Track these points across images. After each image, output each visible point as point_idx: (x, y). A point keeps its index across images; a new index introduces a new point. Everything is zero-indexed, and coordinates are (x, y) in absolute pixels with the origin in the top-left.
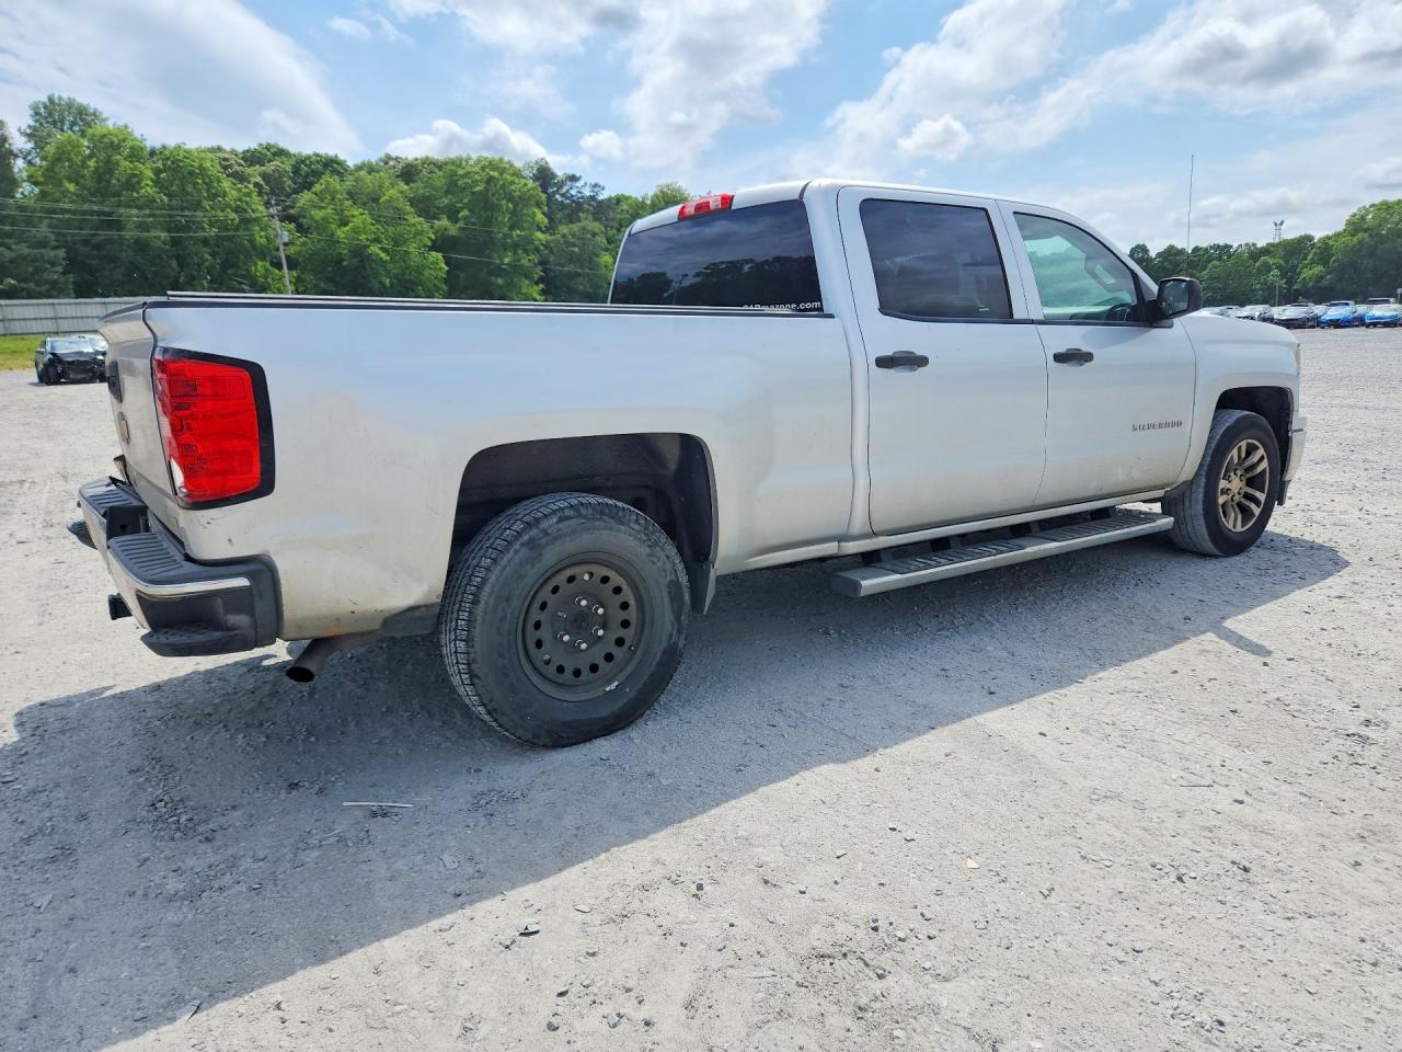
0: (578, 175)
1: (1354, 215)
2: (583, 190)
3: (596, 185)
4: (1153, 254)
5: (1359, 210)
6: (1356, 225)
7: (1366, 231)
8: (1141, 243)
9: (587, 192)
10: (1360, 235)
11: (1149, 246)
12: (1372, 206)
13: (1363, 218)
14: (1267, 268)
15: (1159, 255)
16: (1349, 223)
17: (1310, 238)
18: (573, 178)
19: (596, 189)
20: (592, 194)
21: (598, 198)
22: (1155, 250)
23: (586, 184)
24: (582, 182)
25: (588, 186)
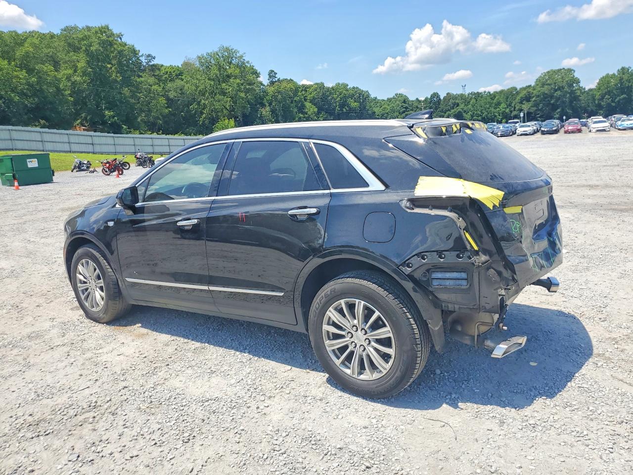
1: (541, 77)
2: (140, 58)
3: (149, 56)
4: (442, 98)
5: (542, 74)
6: (541, 82)
7: (548, 84)
8: (436, 92)
9: (144, 60)
10: (546, 86)
11: (439, 94)
12: (548, 72)
13: (543, 78)
14: (499, 104)
15: (445, 97)
17: (516, 89)
19: (150, 58)
20: (146, 61)
21: (151, 64)
22: (442, 96)
23: (142, 55)
24: (140, 54)
25: (144, 57)
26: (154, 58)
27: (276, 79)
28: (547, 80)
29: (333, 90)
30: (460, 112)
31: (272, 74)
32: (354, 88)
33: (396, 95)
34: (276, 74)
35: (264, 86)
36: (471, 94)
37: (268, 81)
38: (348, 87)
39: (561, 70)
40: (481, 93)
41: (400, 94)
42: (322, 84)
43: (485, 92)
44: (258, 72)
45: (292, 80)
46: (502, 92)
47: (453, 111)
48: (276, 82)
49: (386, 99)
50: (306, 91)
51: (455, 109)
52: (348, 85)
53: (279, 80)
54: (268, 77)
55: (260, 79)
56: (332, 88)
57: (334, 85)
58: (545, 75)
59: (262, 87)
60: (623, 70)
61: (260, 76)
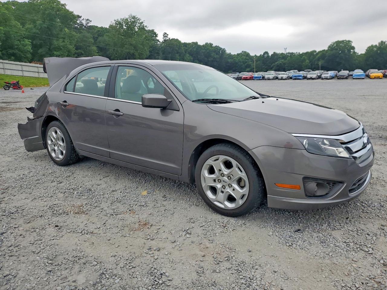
0: (80, 15)
1: (331, 45)
2: (82, 21)
3: (87, 20)
4: (270, 55)
5: (332, 43)
6: (331, 48)
7: (336, 49)
8: (266, 51)
9: (84, 22)
10: (334, 51)
12: (336, 42)
13: (333, 45)
14: (304, 60)
15: (272, 55)
16: (329, 47)
17: (315, 51)
18: (79, 17)
19: (88, 21)
20: (86, 23)
21: (88, 25)
22: (270, 53)
23: (83, 19)
24: (82, 18)
25: (84, 20)
26: (91, 21)
27: (168, 38)
28: (335, 47)
29: (204, 47)
30: (281, 64)
31: (165, 35)
32: (216, 46)
33: (243, 52)
34: (168, 35)
35: (160, 42)
36: (288, 53)
37: (163, 39)
38: (213, 46)
39: (344, 41)
40: (294, 53)
41: (245, 52)
42: (197, 43)
43: (297, 53)
44: (157, 34)
45: (178, 40)
46: (307, 53)
47: (276, 63)
48: (167, 40)
49: (236, 54)
50: (186, 46)
51: (278, 62)
52: (213, 44)
53: (169, 39)
54: (162, 37)
55: (157, 38)
56: (203, 45)
57: (204, 44)
58: (334, 44)
59: (159, 43)
60: (382, 43)
61: (158, 36)
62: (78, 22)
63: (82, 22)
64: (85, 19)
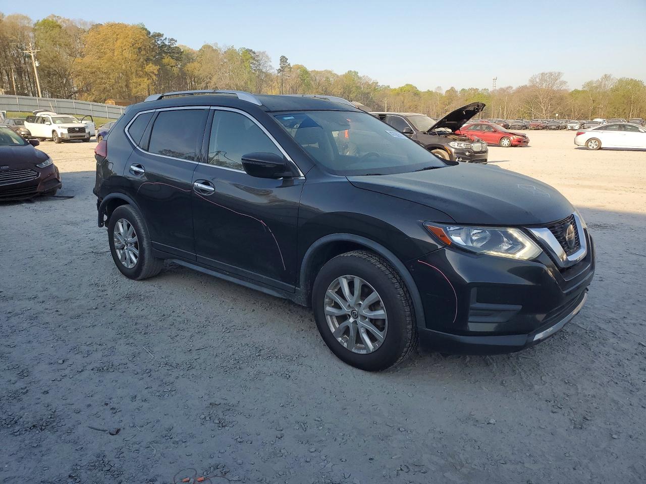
0: (162, 33)
1: (532, 78)
2: (164, 41)
3: (172, 39)
5: (534, 75)
9: (167, 43)
12: (539, 75)
13: (535, 79)
16: (530, 82)
18: (160, 35)
19: (174, 42)
20: (169, 44)
21: (173, 46)
23: (166, 38)
24: (164, 37)
25: (167, 40)
26: (176, 42)
27: (287, 64)
31: (283, 60)
34: (287, 59)
36: (471, 89)
37: (279, 66)
38: (358, 76)
41: (410, 85)
42: (333, 71)
43: (483, 89)
44: (269, 57)
48: (286, 67)
52: (358, 73)
53: (289, 65)
54: (279, 62)
55: (270, 63)
56: (343, 76)
57: (346, 73)
58: (537, 77)
61: (271, 60)
62: (159, 42)
63: (164, 43)
64: (168, 38)
